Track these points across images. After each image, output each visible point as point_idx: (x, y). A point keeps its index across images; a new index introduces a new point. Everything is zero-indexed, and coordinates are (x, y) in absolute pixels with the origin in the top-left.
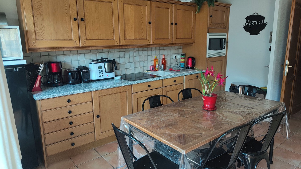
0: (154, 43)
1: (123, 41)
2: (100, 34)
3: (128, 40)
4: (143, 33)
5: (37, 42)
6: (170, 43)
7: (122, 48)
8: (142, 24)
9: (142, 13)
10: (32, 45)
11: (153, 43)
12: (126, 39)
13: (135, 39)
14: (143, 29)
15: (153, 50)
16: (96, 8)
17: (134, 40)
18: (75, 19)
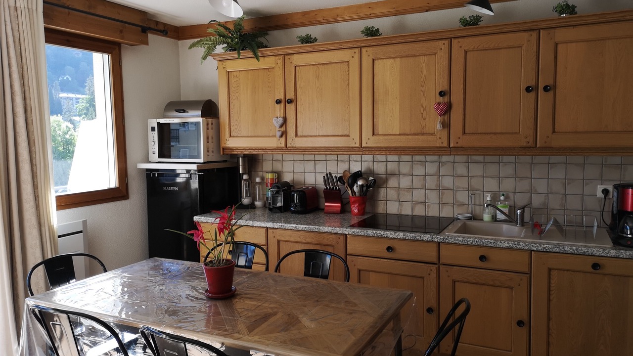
0: (459, 145)
1: (369, 139)
2: (321, 125)
3: (381, 138)
4: (425, 119)
5: (231, 139)
6: (525, 144)
7: (371, 153)
8: (423, 97)
9: (425, 73)
10: (225, 144)
11: (456, 145)
12: (378, 135)
13: (400, 135)
14: (425, 110)
15: (506, 163)
16: (316, 77)
17: (399, 137)
18: (278, 102)
